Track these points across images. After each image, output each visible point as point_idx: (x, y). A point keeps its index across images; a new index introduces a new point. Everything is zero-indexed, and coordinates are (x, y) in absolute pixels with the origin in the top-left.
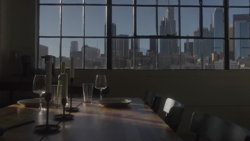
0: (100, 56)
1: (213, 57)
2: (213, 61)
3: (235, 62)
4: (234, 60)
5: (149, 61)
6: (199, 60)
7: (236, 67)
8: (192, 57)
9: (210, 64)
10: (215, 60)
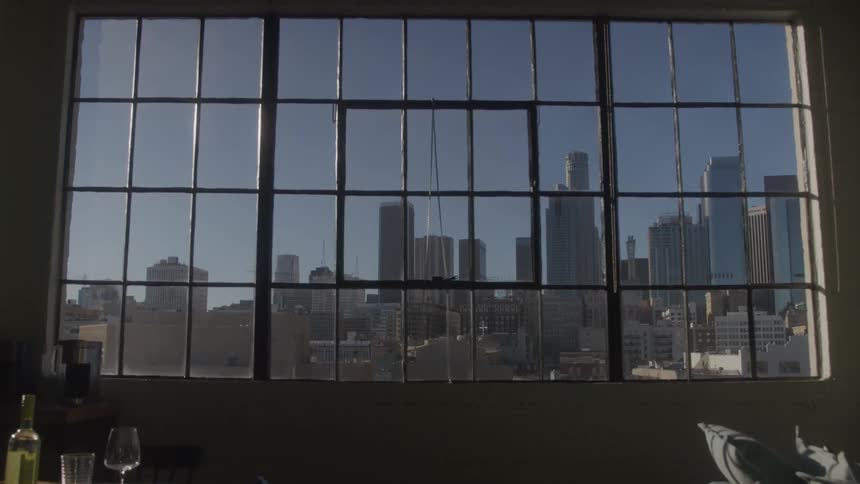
0: (366, 300)
1: (709, 305)
2: (710, 315)
3: (777, 317)
4: (771, 311)
5: (513, 317)
6: (668, 312)
7: (780, 333)
8: (645, 304)
9: (700, 326)
10: (714, 313)
